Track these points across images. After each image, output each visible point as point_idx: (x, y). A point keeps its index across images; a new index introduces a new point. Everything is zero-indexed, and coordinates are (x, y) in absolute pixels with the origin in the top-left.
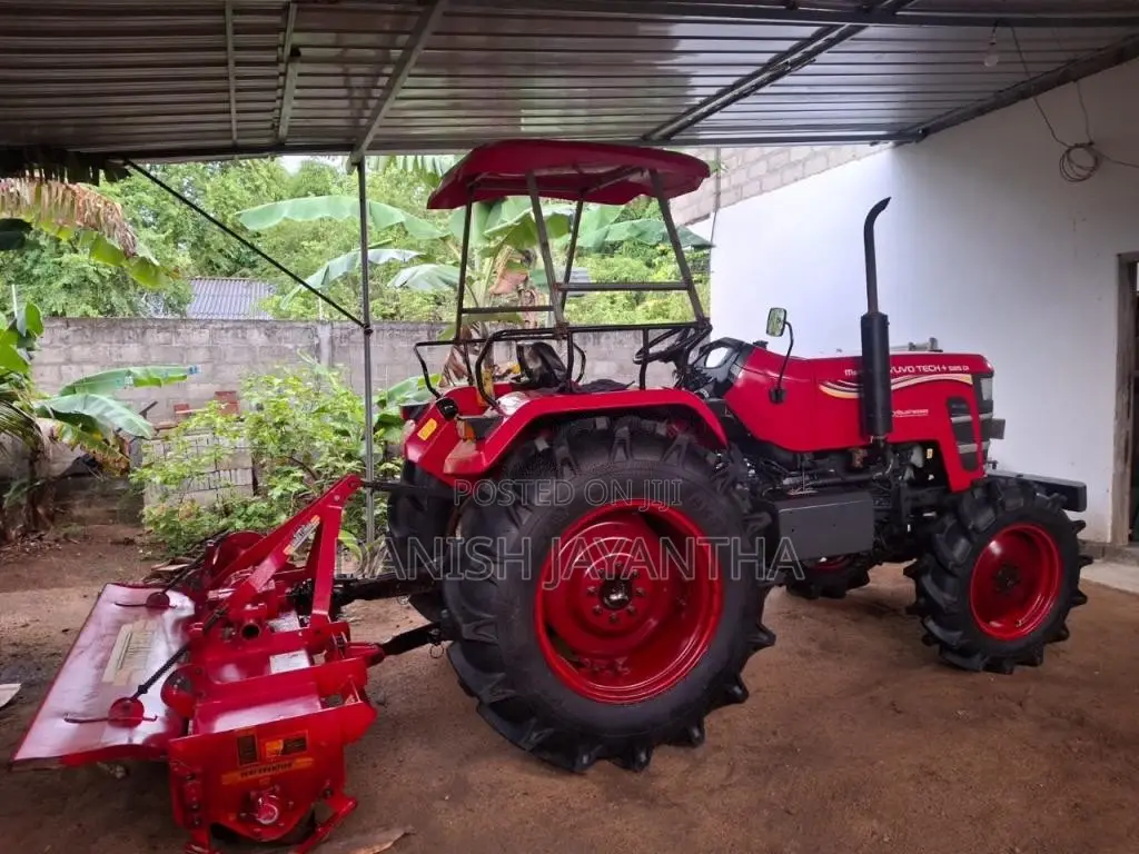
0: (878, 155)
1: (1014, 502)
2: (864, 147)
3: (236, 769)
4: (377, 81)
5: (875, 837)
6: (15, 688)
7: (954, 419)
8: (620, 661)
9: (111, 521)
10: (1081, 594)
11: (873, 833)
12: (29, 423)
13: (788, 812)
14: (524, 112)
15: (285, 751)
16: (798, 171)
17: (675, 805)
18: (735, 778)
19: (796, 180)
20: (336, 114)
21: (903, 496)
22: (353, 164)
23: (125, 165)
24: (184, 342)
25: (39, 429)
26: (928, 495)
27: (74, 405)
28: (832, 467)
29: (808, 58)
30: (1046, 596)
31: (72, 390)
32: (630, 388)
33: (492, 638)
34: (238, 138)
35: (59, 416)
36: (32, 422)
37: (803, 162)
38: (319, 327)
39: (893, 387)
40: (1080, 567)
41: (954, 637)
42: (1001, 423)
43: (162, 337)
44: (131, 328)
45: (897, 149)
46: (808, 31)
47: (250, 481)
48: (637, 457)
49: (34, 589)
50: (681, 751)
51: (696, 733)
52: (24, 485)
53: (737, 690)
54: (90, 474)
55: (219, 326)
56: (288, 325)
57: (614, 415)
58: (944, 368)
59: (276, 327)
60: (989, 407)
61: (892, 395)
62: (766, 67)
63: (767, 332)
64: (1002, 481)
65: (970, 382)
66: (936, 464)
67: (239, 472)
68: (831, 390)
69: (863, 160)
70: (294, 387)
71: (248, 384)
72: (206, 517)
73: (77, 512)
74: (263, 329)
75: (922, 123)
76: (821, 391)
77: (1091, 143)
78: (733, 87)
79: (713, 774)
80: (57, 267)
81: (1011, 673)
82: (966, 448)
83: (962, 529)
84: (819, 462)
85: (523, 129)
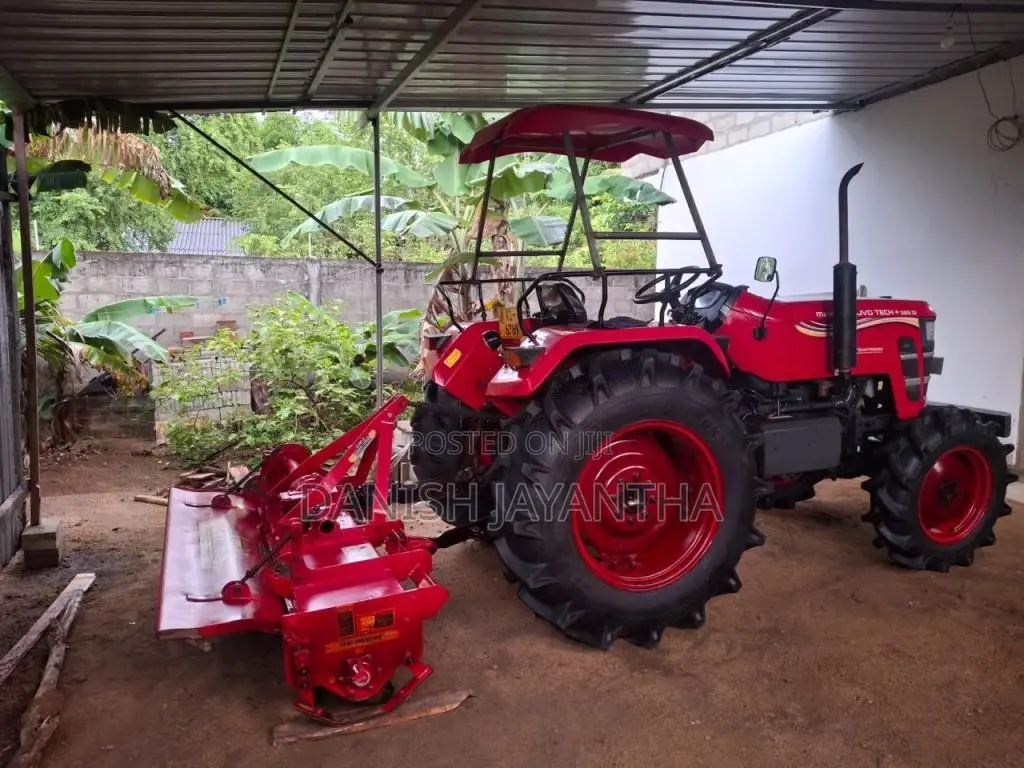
0: (819, 121)
1: (958, 428)
2: (808, 115)
3: (336, 640)
4: (405, 46)
5: (860, 701)
6: (90, 578)
7: (902, 356)
8: (633, 556)
9: (124, 435)
10: (1007, 507)
11: (858, 698)
12: (63, 347)
13: (785, 681)
14: (509, 76)
15: (376, 625)
16: (742, 134)
17: (687, 674)
18: (734, 654)
19: (741, 142)
20: (354, 73)
21: (857, 421)
22: (369, 119)
23: (172, 117)
24: (188, 275)
25: (71, 351)
26: (878, 422)
27: (98, 330)
28: (799, 395)
29: (784, 36)
30: (978, 508)
31: (95, 317)
32: (650, 326)
33: (538, 535)
34: (274, 93)
35: (89, 341)
36: (66, 347)
37: (748, 126)
38: (309, 265)
39: (858, 327)
40: (1007, 484)
41: (903, 540)
42: (940, 361)
43: (168, 271)
44: (142, 262)
45: (837, 116)
46: (787, 12)
47: (249, 402)
48: (660, 385)
49: (70, 494)
50: (683, 632)
51: (698, 617)
52: (52, 401)
53: (732, 582)
54: (105, 393)
55: (220, 262)
56: (281, 262)
57: (637, 347)
58: (897, 312)
59: (270, 264)
60: (930, 347)
61: (858, 334)
62: (745, 43)
63: (755, 278)
64: (947, 409)
65: (918, 325)
66: (886, 395)
67: (239, 393)
68: (803, 329)
69: (804, 126)
70: (295, 318)
71: (256, 314)
72: (215, 432)
73: (93, 427)
74: (259, 266)
75: (861, 95)
76: (797, 330)
77: (1016, 117)
78: (710, 60)
79: (714, 650)
80: (55, 205)
81: (947, 571)
82: (911, 382)
83: (915, 449)
84: (792, 391)
85: (509, 91)
